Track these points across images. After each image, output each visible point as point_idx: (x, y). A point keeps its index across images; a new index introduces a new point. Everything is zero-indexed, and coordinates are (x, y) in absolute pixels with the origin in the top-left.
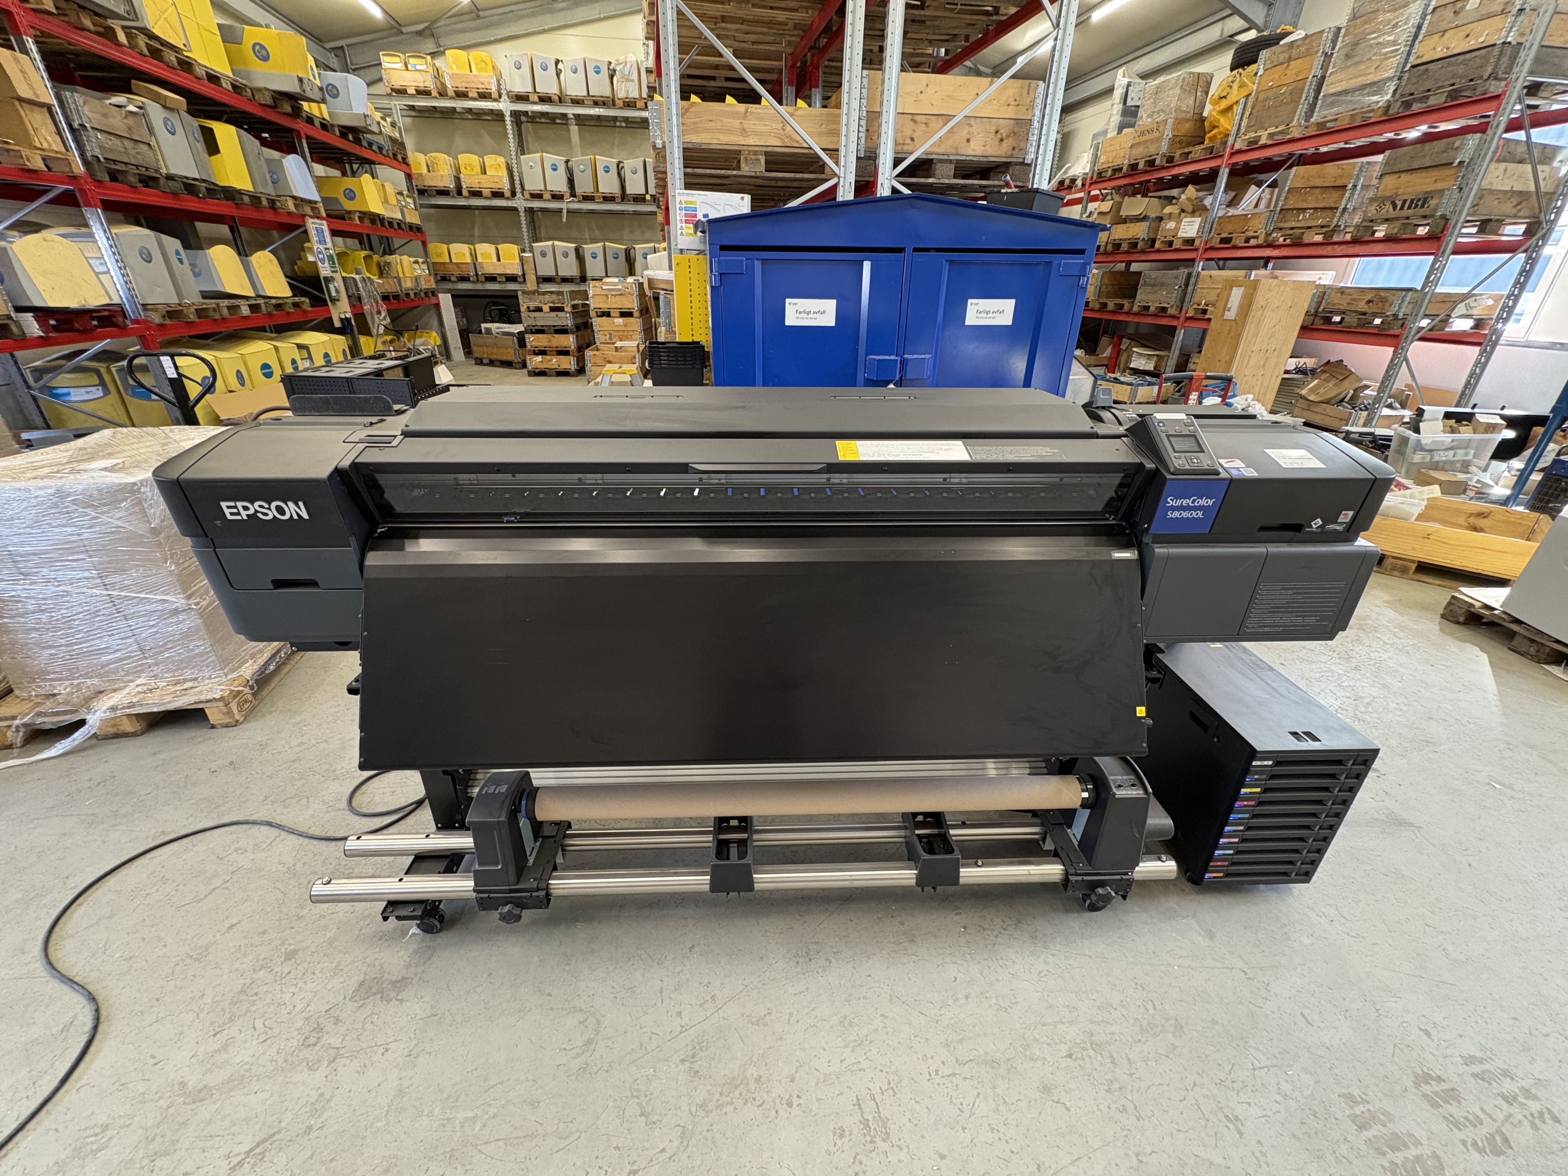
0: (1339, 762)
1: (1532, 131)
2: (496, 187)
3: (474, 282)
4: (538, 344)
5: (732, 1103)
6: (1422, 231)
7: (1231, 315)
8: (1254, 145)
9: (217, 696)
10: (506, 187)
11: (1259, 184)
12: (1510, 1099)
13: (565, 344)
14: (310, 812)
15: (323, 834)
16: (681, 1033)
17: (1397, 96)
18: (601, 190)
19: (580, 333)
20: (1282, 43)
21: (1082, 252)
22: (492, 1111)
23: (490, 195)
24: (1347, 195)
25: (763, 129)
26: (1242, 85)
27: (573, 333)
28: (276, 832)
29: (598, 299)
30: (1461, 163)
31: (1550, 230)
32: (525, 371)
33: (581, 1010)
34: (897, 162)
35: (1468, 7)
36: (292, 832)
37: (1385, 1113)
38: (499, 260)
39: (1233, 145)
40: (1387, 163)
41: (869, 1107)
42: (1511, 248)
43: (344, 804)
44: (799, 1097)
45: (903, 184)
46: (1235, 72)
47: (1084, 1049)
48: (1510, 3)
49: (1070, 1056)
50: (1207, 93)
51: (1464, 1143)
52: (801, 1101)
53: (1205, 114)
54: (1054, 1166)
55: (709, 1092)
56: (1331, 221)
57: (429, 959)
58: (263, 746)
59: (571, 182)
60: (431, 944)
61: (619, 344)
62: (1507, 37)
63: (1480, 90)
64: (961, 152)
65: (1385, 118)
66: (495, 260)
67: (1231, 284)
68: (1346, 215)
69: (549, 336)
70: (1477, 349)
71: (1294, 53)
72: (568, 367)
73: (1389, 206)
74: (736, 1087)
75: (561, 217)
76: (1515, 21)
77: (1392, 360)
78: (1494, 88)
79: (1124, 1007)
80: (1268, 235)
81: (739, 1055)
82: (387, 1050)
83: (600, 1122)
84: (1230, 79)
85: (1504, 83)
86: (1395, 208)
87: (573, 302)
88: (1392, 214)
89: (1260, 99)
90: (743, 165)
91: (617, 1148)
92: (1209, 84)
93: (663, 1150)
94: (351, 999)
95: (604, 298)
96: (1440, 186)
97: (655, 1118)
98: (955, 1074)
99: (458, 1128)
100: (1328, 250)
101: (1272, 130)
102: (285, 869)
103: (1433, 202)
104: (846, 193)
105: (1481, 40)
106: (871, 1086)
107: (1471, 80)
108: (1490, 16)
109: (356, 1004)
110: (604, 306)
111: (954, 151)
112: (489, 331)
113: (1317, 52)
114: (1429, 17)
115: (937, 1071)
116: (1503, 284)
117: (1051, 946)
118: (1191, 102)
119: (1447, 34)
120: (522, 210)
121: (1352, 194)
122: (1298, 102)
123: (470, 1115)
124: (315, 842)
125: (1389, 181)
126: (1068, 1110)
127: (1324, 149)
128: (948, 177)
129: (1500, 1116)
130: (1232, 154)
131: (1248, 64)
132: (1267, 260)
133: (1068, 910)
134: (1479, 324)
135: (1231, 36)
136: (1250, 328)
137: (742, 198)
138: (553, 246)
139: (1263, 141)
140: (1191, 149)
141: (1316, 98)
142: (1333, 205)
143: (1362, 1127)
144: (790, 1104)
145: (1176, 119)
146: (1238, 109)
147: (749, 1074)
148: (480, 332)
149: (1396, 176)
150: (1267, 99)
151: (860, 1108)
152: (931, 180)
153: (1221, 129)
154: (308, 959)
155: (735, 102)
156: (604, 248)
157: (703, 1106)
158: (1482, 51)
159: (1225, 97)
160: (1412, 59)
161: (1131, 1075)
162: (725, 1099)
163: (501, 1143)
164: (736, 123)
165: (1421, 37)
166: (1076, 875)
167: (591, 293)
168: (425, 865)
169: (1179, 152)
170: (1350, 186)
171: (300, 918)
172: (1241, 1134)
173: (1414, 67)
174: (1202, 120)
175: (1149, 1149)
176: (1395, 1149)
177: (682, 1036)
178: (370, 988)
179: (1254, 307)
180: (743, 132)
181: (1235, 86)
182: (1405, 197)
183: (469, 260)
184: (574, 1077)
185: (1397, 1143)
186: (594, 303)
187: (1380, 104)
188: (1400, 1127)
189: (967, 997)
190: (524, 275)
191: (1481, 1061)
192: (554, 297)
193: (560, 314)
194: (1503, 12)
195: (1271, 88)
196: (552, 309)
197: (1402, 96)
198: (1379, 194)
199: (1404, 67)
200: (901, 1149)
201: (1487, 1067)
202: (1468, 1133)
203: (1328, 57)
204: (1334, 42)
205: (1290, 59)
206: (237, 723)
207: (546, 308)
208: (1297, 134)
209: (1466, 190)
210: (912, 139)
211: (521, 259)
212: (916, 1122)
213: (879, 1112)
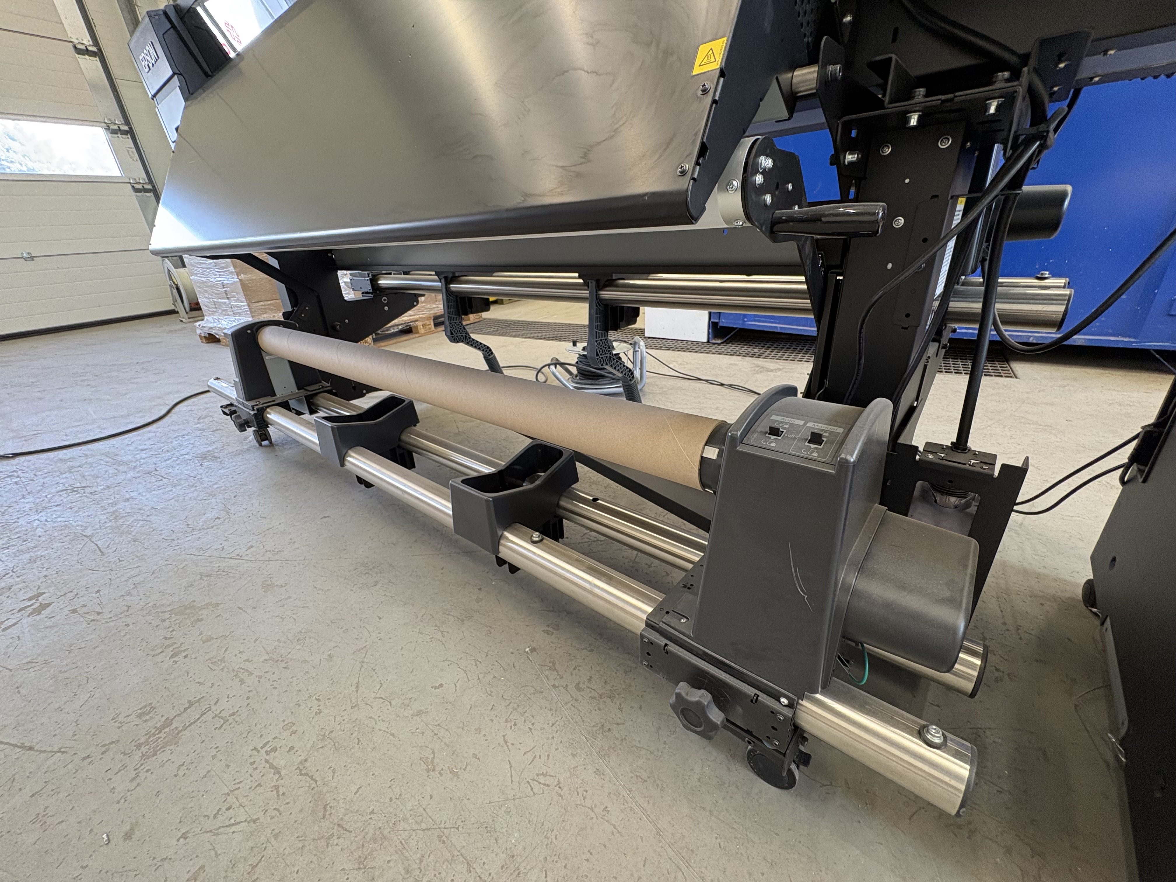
16: (231, 558)
41: (191, 715)
44: (186, 656)
52: (181, 661)
55: (172, 602)
74: (183, 614)
81: (222, 596)
82: (160, 480)
97: (134, 592)
106: (223, 700)
109: (191, 458)
144: (174, 656)
147: (201, 612)
151: (186, 709)
157: (155, 607)
162: (166, 615)
163: (94, 547)
177: (228, 560)
184: (163, 541)
189: (419, 714)
200: (133, 780)
212: (181, 773)
213: (185, 728)
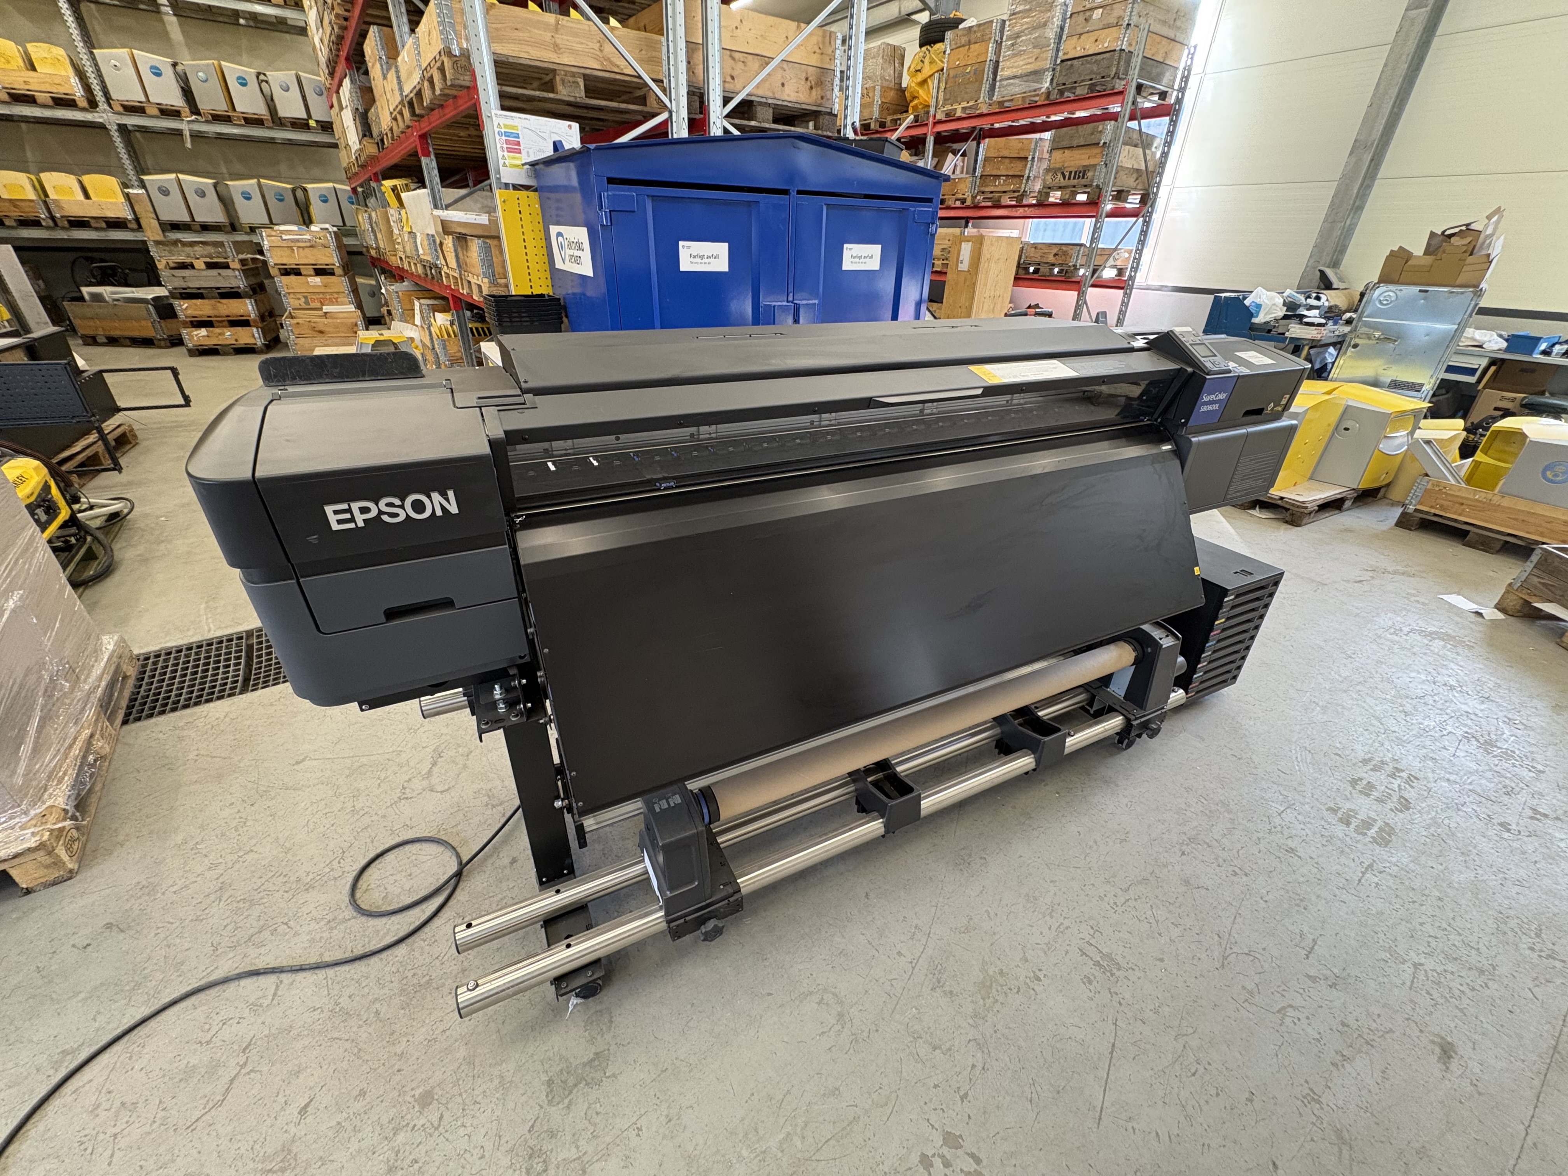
0: (1262, 588)
1: (1142, 121)
2: (60, 91)
3: (48, 228)
4: (196, 313)
5: (997, 1001)
6: (1082, 198)
7: (964, 266)
8: (950, 117)
9: (32, 843)
10: (77, 91)
11: (955, 153)
12: (1392, 776)
13: (241, 312)
14: (304, 937)
15: (348, 955)
16: (913, 968)
17: (1054, 85)
18: (238, 109)
19: (259, 297)
20: (961, 27)
21: (929, 200)
22: (800, 1121)
23: (51, 103)
24: (1029, 165)
25: (579, 47)
26: (932, 62)
27: (250, 297)
28: (272, 979)
29: (278, 252)
30: (1105, 143)
31: (1155, 199)
32: (182, 350)
33: (811, 993)
34: (726, 101)
35: (1094, 17)
36: (301, 969)
37: (1351, 810)
38: (87, 196)
39: (935, 116)
40: (1054, 140)
41: (1091, 951)
42: (1134, 214)
43: (350, 912)
44: (1040, 970)
45: (732, 124)
46: (924, 49)
47: (1187, 845)
48: (1120, 18)
49: (1183, 854)
50: (902, 65)
51: (1391, 810)
52: (1044, 972)
53: (904, 85)
54: (1226, 930)
55: (972, 1002)
56: (1020, 187)
57: (611, 1022)
58: (150, 889)
59: (187, 93)
60: (598, 1008)
61: (326, 309)
62: (1122, 45)
63: (1109, 86)
64: (777, 96)
65: (1047, 102)
66: (80, 196)
67: (962, 239)
68: (1030, 182)
69: (213, 302)
70: (1122, 291)
71: (973, 37)
72: (252, 341)
73: (1060, 176)
74: (991, 987)
75: (183, 141)
76: (1125, 33)
77: (1077, 302)
78: (1119, 85)
79: (1189, 806)
80: (974, 197)
81: (974, 962)
82: (640, 1129)
83: (904, 1074)
84: (921, 54)
85: (1124, 83)
86: (1064, 179)
87: (241, 256)
88: (1064, 183)
89: (951, 75)
90: (560, 87)
91: (935, 1086)
92: (903, 57)
93: (974, 1066)
94: (550, 1102)
95: (288, 252)
96: (1093, 161)
97: (948, 1045)
98: (1128, 900)
99: (780, 1155)
100: (1020, 211)
101: (964, 104)
102: (327, 1014)
103: (1090, 174)
104: (680, 130)
105: (1106, 45)
106: (1081, 935)
107: (1103, 77)
108: (1108, 26)
109: (561, 1106)
110: (290, 261)
111: (770, 94)
112: (97, 298)
113: (990, 39)
114: (1068, 21)
115: (1115, 903)
116: (1131, 242)
117: (1120, 783)
118: (892, 72)
119: (1083, 37)
120: (113, 128)
121: (1032, 165)
122: (981, 83)
123: (781, 1136)
124: (346, 968)
125: (1057, 154)
126: (1207, 889)
127: (997, 126)
128: (767, 121)
129: (1396, 787)
130: (936, 123)
131: (935, 42)
132: (967, 220)
133: (1112, 755)
134: (1121, 272)
135: (909, 15)
136: (981, 277)
137: (570, 126)
138: (179, 181)
139: (959, 114)
140: (899, 116)
141: (994, 79)
142: (1019, 173)
143: (1348, 824)
144: (1039, 979)
145: (882, 87)
146: (933, 84)
147: (991, 973)
148: (81, 299)
149: (1061, 151)
150: (956, 76)
151: (1087, 956)
152: (753, 123)
153: (921, 100)
154: (455, 1091)
155: (538, 10)
156: (260, 185)
157: (975, 1015)
158: (1108, 55)
159: (919, 71)
160: (1060, 54)
161: (1224, 849)
162: (989, 1002)
163: (832, 1142)
164: (547, 36)
165: (1064, 37)
166: (1136, 719)
167: (266, 244)
168: (563, 926)
169: (889, 118)
170: (1030, 158)
171: (401, 1056)
172: (1300, 857)
173: (1062, 61)
174: (902, 91)
175: (1264, 892)
176: (1369, 829)
177: (916, 970)
178: (564, 1082)
179: (983, 259)
180: (556, 47)
181: (927, 61)
182: (1070, 169)
183: (31, 195)
184: (851, 1051)
185: (1367, 824)
186: (273, 259)
187: (1043, 90)
188: (1362, 816)
189: (1096, 842)
190: (137, 220)
191: (1370, 760)
192: (210, 249)
193: (224, 272)
194: (1117, 25)
195: (958, 66)
196: (210, 266)
197: (1058, 85)
198: (1052, 166)
199: (1056, 61)
200: (1133, 970)
201: (1373, 763)
202: (1390, 805)
203: (999, 44)
204: (1002, 31)
205: (969, 43)
206: (71, 875)
207: (199, 264)
208: (984, 110)
209: (1110, 166)
210: (733, 78)
211: (127, 197)
212: (1128, 946)
213: (1101, 952)
